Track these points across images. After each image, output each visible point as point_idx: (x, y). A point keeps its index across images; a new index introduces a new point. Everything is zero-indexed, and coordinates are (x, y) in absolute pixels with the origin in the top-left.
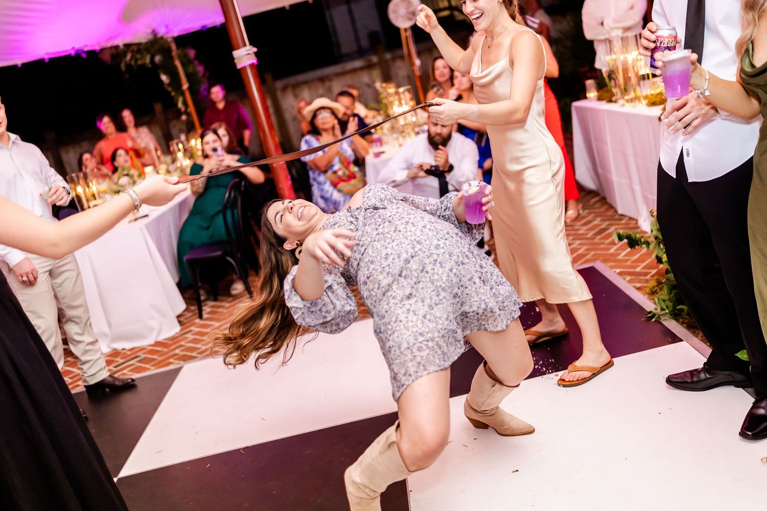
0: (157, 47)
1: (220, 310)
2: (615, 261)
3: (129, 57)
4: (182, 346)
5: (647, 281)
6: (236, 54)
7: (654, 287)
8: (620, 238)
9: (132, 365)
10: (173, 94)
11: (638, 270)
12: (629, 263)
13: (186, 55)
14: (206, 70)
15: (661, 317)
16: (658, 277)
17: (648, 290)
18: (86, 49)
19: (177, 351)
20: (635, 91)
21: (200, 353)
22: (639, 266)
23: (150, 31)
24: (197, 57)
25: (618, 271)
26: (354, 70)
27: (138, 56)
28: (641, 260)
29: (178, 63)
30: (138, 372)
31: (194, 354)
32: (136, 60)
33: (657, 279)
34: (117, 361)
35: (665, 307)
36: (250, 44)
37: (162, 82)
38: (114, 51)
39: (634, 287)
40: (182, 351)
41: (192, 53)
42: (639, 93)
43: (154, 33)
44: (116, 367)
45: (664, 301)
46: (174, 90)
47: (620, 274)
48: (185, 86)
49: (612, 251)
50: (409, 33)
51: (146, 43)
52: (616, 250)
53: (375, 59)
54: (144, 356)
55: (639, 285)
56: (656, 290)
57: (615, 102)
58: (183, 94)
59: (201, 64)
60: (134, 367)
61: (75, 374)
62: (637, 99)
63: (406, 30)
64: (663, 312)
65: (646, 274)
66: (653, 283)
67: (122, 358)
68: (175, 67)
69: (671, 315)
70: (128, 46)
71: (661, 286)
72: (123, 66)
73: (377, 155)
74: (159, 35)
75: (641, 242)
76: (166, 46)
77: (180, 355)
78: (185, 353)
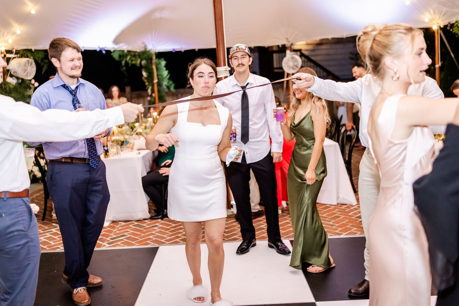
0: (145, 56)
3: (128, 58)
4: (153, 234)
9: (122, 240)
10: (147, 84)
13: (160, 64)
14: (169, 73)
18: (106, 49)
19: (151, 237)
21: (167, 241)
23: (143, 46)
24: (166, 66)
27: (134, 59)
29: (154, 67)
30: (127, 245)
31: (163, 241)
32: (132, 61)
34: (112, 236)
37: (142, 75)
38: (121, 53)
40: (154, 237)
41: (163, 63)
43: (145, 47)
44: (112, 239)
46: (148, 82)
48: (156, 81)
51: (140, 52)
54: (129, 236)
58: (153, 85)
59: (167, 69)
60: (124, 241)
67: (115, 234)
68: (152, 69)
70: (129, 52)
72: (123, 63)
74: (147, 50)
76: (150, 56)
77: (153, 240)
78: (157, 239)
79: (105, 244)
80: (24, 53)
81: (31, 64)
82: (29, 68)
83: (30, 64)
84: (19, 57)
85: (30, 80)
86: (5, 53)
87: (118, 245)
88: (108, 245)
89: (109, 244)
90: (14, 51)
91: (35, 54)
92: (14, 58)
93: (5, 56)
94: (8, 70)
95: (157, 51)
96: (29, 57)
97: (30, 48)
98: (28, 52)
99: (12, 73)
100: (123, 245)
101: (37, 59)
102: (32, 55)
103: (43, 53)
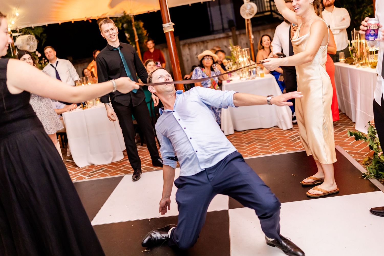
0: (125, 20)
1: (144, 150)
2: (347, 146)
4: (124, 166)
5: (363, 158)
6: (164, 25)
7: (367, 161)
8: (351, 134)
9: (100, 172)
11: (359, 152)
12: (354, 148)
13: (138, 25)
14: (148, 32)
15: (369, 177)
16: (369, 157)
17: (363, 163)
18: (91, 18)
19: (121, 168)
20: (365, 60)
22: (360, 150)
23: (122, 12)
24: (144, 26)
25: (348, 151)
26: (220, 39)
28: (360, 147)
29: (134, 28)
30: (102, 176)
33: (368, 157)
34: (93, 170)
35: (372, 172)
36: (171, 22)
37: (126, 37)
39: (356, 160)
40: (124, 168)
41: (141, 24)
42: (367, 61)
43: (124, 13)
44: (92, 173)
45: (372, 169)
46: (131, 41)
47: (349, 153)
48: (137, 40)
49: (345, 141)
50: (250, 22)
51: (120, 17)
52: (348, 140)
53: (230, 34)
54: (105, 169)
55: (358, 160)
56: (368, 163)
57: (354, 65)
58: (135, 44)
59: (145, 29)
60: (100, 173)
61: (72, 174)
62: (366, 64)
63: (248, 20)
64: (371, 175)
65: (363, 154)
66: (367, 159)
67: (95, 169)
68: (133, 30)
69: (375, 176)
71: (371, 161)
73: (229, 81)
74: (126, 14)
75: (362, 137)
76: (129, 20)
77: (123, 170)
78: (125, 169)
79: (86, 177)
80: (26, 31)
81: (33, 39)
82: (31, 43)
83: (31, 39)
84: (23, 35)
85: (35, 52)
86: (11, 33)
87: (95, 177)
88: (87, 178)
89: (88, 176)
90: (18, 30)
91: (35, 30)
92: (19, 36)
93: (11, 35)
94: (16, 47)
95: (135, 14)
96: (31, 33)
97: (30, 26)
98: (29, 29)
99: (19, 48)
100: (99, 176)
101: (37, 34)
102: (32, 32)
103: (41, 28)
